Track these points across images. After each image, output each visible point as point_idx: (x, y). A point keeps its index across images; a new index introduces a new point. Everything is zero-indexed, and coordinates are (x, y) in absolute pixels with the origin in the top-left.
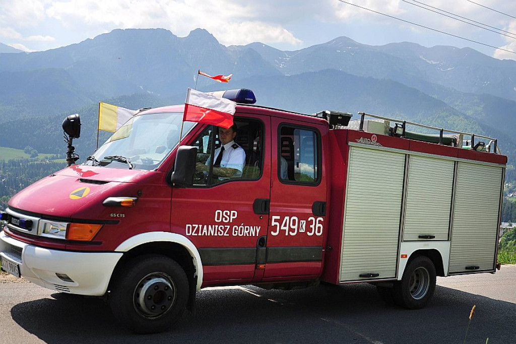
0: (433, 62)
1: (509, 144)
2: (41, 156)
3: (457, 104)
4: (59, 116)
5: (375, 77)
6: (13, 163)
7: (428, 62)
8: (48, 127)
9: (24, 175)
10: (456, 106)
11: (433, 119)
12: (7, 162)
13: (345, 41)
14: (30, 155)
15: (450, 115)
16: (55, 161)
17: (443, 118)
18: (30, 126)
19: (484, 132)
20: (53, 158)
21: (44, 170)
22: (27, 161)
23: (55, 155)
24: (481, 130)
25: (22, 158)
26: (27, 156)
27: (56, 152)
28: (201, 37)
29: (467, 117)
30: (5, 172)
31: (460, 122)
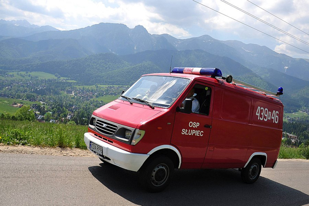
0: (248, 51)
2: (62, 78)
4: (71, 60)
5: (220, 55)
6: (49, 80)
7: (246, 50)
8: (67, 65)
9: (53, 86)
10: (257, 72)
12: (47, 80)
13: (207, 37)
14: (57, 77)
15: (254, 77)
16: (68, 81)
17: (250, 77)
18: (58, 64)
19: (269, 86)
20: (67, 80)
21: (62, 85)
22: (55, 80)
23: (68, 78)
24: (268, 85)
25: (54, 78)
26: (56, 78)
27: (69, 77)
28: (140, 29)
29: (261, 79)
30: (45, 84)
31: (258, 80)
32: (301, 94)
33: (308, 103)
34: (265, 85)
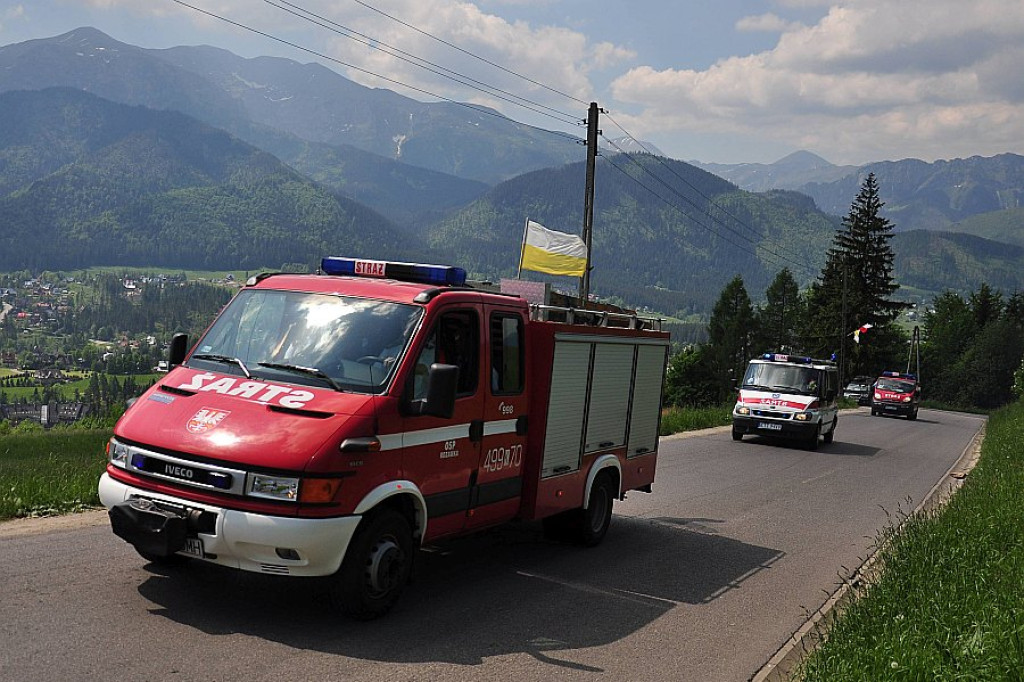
0: (255, 83)
1: (386, 232)
3: (298, 160)
5: (149, 107)
7: (246, 83)
10: (296, 164)
11: (257, 185)
15: (287, 180)
17: (275, 184)
19: (344, 212)
29: (315, 185)
31: (304, 192)
32: (460, 227)
33: (486, 259)
34: (332, 209)
